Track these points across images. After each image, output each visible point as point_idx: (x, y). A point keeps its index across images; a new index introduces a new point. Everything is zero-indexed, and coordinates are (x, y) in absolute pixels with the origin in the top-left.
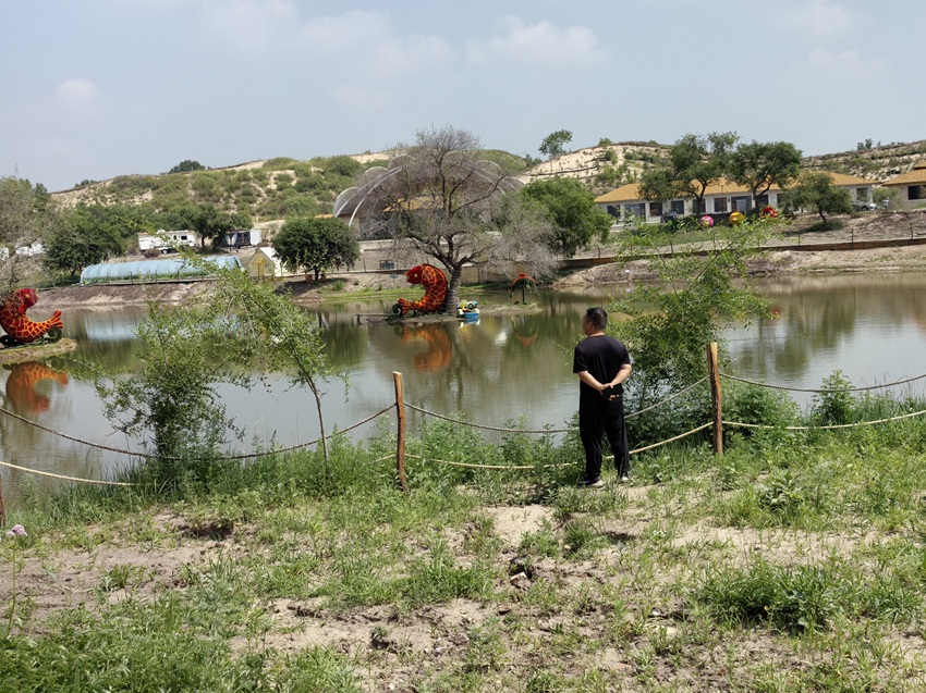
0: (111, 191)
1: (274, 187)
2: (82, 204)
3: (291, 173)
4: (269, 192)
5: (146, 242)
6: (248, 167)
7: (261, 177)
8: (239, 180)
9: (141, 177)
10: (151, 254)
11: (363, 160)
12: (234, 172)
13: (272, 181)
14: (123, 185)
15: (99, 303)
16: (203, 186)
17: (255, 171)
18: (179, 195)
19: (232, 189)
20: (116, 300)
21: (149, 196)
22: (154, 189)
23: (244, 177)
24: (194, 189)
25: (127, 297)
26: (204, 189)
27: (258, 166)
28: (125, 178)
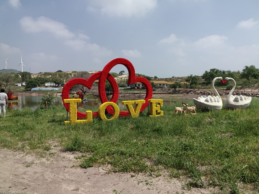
0: (43, 75)
2: (38, 77)
3: (76, 74)
4: (72, 77)
5: (46, 85)
6: (69, 72)
7: (71, 74)
8: (67, 74)
9: (49, 73)
10: (46, 87)
11: (90, 73)
12: (66, 73)
13: (73, 75)
14: (46, 74)
15: (34, 94)
16: (60, 75)
18: (55, 76)
19: (65, 76)
20: (37, 94)
21: (50, 76)
22: (51, 75)
24: (58, 75)
25: (39, 94)
26: (60, 76)
27: (71, 72)
28: (46, 73)
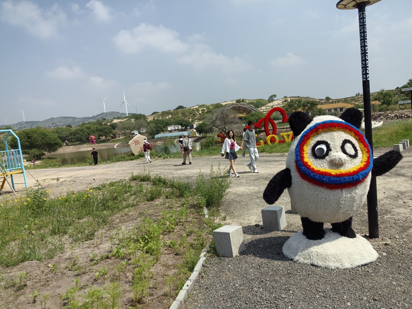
0: (161, 115)
1: (201, 112)
2: (154, 119)
3: (205, 108)
4: (199, 114)
5: (169, 128)
6: (194, 108)
7: (197, 110)
9: (168, 111)
10: (170, 131)
11: (224, 104)
12: (191, 109)
14: (164, 113)
15: (159, 143)
16: (183, 113)
17: (196, 109)
18: (177, 116)
19: (190, 114)
20: (162, 142)
21: (170, 116)
22: (171, 114)
23: (193, 110)
24: (181, 114)
26: (184, 115)
27: (197, 107)
